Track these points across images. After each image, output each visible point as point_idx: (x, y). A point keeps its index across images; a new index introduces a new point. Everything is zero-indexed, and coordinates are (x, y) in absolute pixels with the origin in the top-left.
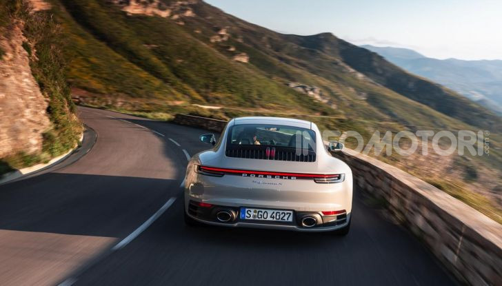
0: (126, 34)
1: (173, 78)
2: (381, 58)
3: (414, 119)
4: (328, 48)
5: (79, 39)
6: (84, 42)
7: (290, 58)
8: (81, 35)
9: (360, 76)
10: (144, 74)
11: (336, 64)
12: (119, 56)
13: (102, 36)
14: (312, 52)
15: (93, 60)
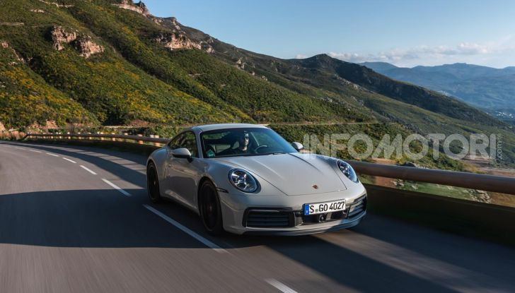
0: (172, 67)
1: (220, 101)
2: (370, 70)
3: (408, 118)
4: (324, 67)
5: (133, 74)
6: (137, 77)
7: (296, 78)
8: (133, 71)
9: (356, 86)
10: (196, 101)
11: (336, 78)
12: (170, 87)
13: (151, 71)
14: (313, 71)
15: (148, 91)
